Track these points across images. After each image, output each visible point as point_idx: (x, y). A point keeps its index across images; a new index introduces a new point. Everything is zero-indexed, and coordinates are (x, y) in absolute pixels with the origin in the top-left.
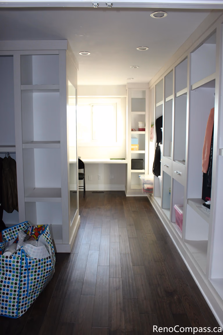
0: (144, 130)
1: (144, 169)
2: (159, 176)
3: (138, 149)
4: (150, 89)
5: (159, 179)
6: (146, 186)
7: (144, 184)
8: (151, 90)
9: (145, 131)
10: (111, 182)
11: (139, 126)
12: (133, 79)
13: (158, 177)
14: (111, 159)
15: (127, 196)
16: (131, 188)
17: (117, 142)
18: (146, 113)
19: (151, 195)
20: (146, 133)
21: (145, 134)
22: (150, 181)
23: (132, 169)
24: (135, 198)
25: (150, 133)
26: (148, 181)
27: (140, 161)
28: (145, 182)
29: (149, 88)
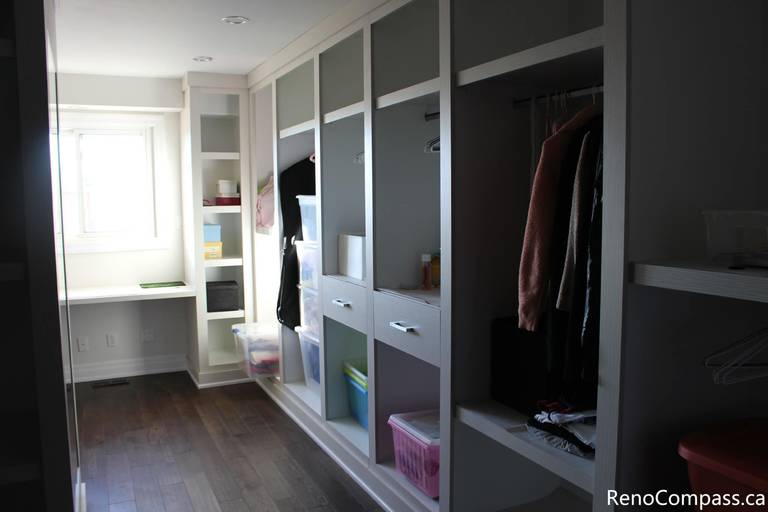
0: (236, 201)
1: (243, 308)
2: (297, 329)
3: (221, 255)
4: (251, 92)
5: (297, 333)
6: (258, 357)
7: (250, 350)
8: (254, 95)
9: (239, 204)
10: (146, 349)
11: (221, 191)
12: (210, 59)
13: (293, 329)
14: (145, 286)
15: (200, 386)
16: (211, 364)
17: (156, 235)
18: (242, 157)
19: (272, 380)
20: (244, 210)
21: (240, 214)
22: (265, 341)
23: (210, 309)
24: (223, 390)
25: (255, 210)
26: (260, 341)
27: (231, 287)
28: (253, 346)
29: (249, 89)
